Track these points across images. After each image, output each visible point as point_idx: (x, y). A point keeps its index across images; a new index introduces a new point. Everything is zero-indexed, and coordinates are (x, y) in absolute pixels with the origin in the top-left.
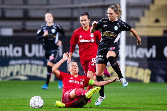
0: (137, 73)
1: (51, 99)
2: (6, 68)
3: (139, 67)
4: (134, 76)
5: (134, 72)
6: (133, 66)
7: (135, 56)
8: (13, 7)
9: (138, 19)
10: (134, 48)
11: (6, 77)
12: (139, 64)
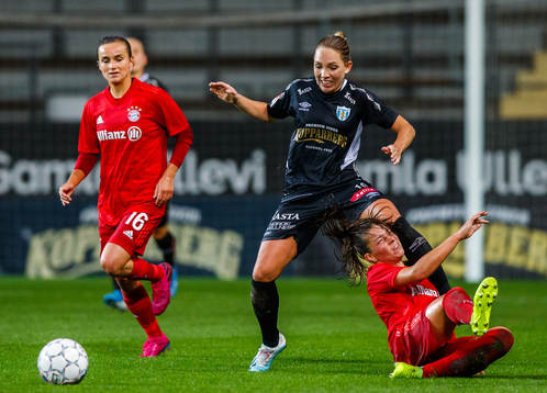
0: (524, 249)
1: (228, 340)
2: (68, 236)
3: (532, 226)
4: (514, 259)
5: (515, 244)
6: (510, 225)
7: (516, 187)
8: (93, 21)
9: (526, 61)
10: (515, 159)
11: (70, 267)
12: (533, 216)
